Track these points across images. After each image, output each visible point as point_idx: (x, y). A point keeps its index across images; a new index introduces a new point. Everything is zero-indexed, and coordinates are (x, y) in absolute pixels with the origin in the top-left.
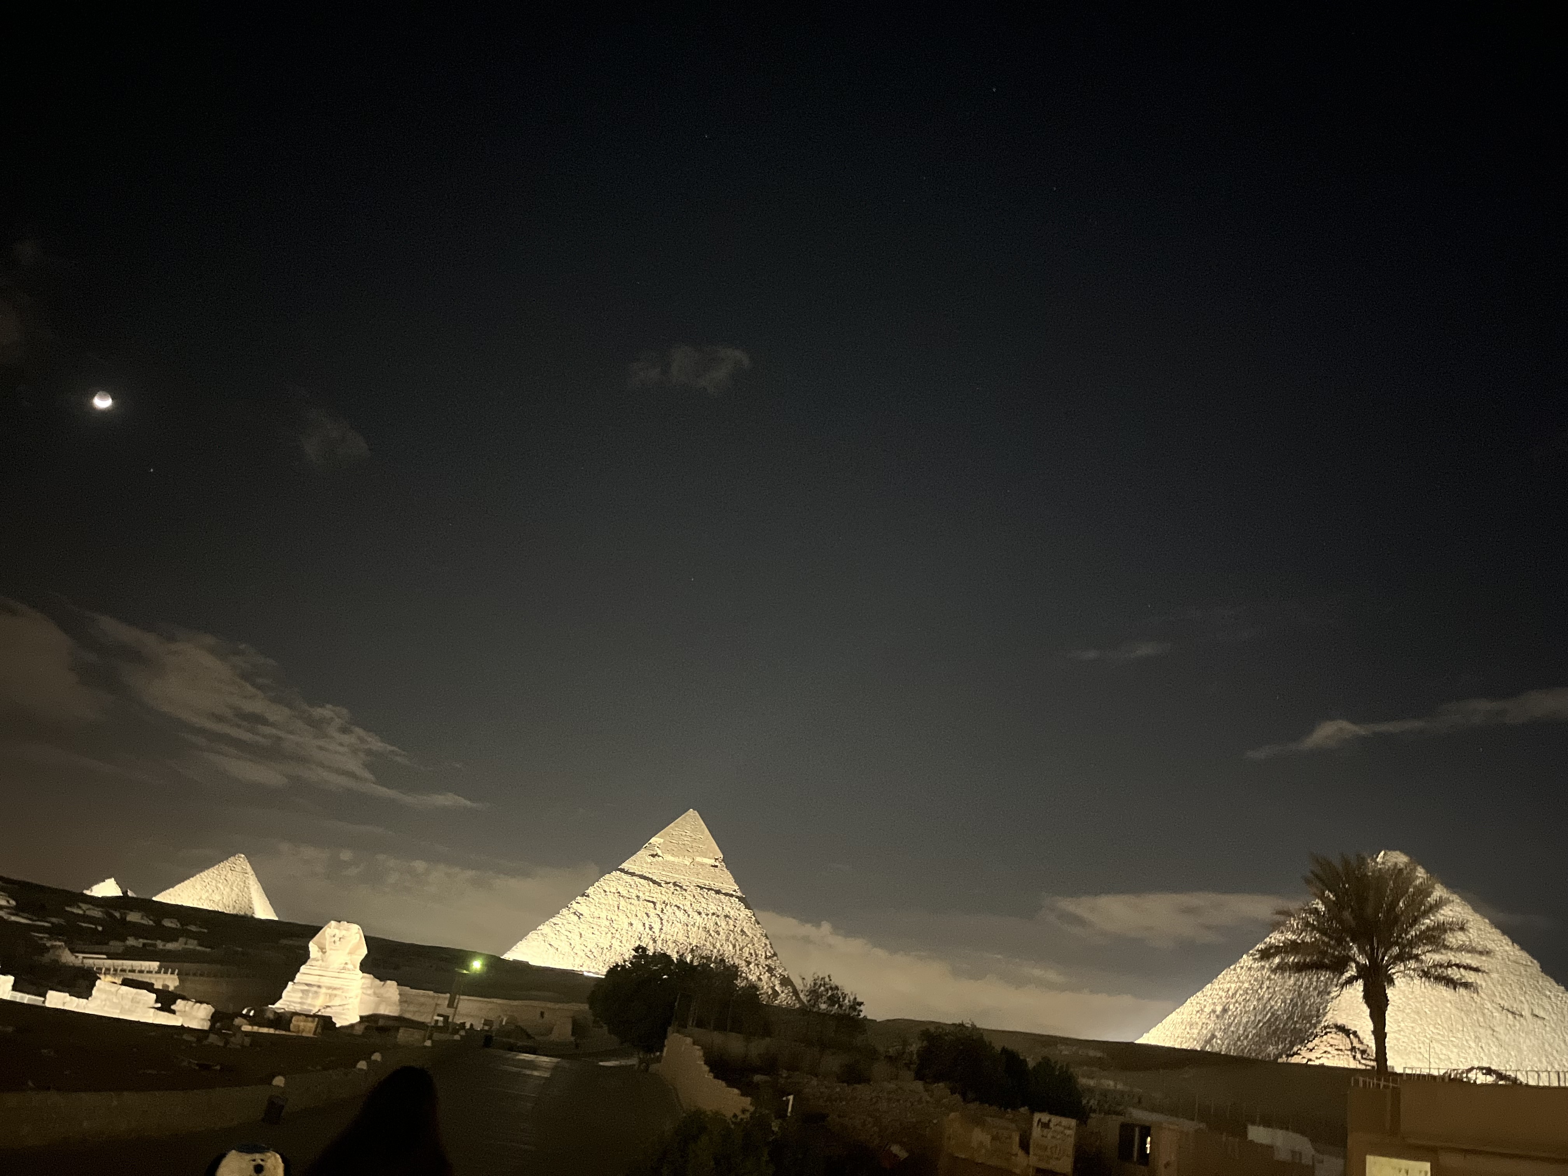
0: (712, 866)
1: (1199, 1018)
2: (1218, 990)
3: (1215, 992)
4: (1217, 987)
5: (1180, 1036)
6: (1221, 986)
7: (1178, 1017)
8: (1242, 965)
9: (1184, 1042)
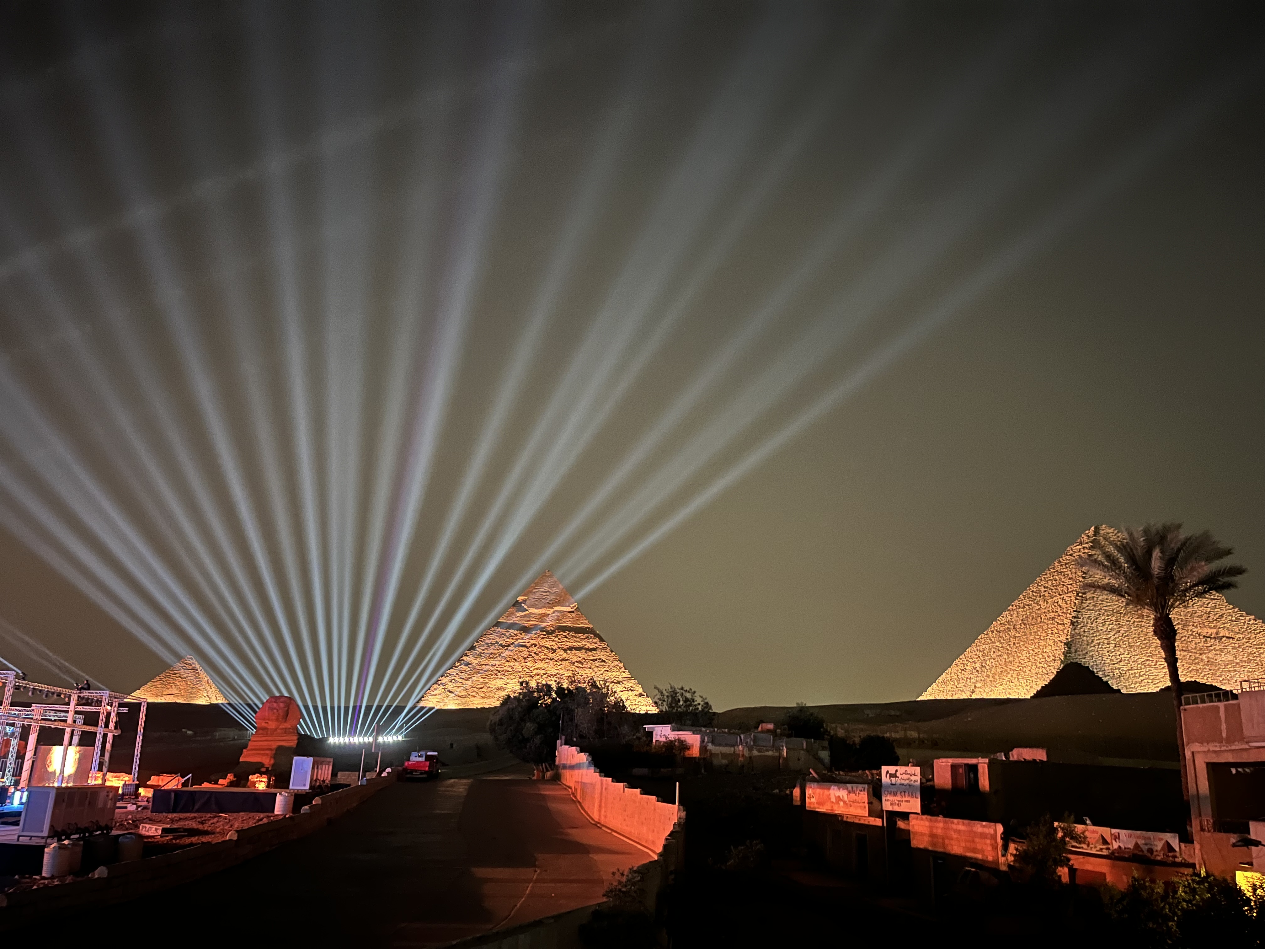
0: (569, 612)
1: (964, 674)
2: (976, 651)
3: (974, 653)
4: (975, 649)
5: (951, 690)
6: (978, 648)
7: (948, 676)
8: (993, 629)
9: (954, 694)
